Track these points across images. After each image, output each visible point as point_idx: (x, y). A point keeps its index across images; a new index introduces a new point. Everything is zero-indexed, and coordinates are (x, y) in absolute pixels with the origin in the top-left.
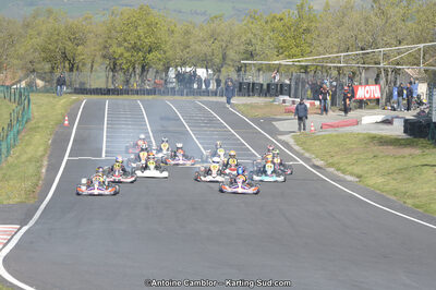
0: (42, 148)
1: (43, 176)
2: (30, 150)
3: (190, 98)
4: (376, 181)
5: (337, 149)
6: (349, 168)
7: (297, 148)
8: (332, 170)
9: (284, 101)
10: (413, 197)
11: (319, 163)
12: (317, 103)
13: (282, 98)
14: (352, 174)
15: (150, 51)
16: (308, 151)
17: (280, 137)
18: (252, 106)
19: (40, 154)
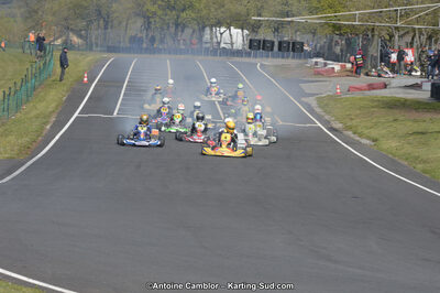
0: (53, 105)
1: (44, 132)
2: (41, 107)
3: (223, 58)
4: (390, 145)
5: (358, 112)
6: (366, 132)
7: (318, 110)
8: (350, 133)
9: (316, 63)
10: (425, 162)
11: (338, 125)
12: (349, 66)
13: (315, 60)
14: (368, 138)
15: (183, 10)
16: (328, 113)
17: (303, 99)
18: (283, 67)
19: (50, 110)
